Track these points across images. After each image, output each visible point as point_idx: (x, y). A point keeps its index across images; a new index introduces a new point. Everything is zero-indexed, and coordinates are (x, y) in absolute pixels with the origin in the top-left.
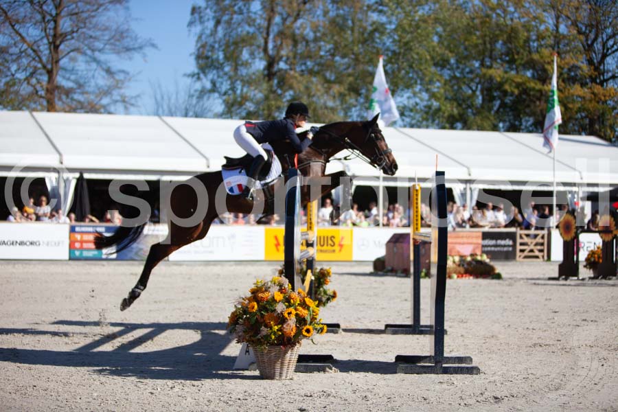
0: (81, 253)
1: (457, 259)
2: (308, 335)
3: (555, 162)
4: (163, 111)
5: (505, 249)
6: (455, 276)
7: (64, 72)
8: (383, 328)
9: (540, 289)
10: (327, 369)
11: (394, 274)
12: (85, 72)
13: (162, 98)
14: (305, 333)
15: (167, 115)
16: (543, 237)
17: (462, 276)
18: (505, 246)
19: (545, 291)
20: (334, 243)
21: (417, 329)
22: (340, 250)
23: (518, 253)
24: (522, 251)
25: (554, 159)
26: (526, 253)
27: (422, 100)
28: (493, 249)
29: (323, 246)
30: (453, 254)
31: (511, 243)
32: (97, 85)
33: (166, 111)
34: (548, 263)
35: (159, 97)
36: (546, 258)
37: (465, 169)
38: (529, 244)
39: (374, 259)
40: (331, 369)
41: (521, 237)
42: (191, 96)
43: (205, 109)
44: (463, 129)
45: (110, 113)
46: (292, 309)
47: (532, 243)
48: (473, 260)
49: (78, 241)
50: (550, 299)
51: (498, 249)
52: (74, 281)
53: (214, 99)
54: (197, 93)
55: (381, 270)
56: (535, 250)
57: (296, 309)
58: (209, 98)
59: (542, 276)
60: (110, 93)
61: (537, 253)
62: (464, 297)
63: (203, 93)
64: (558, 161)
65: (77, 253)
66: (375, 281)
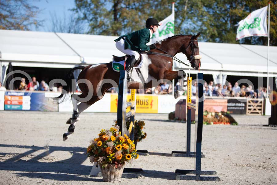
0: (11, 107)
1: (214, 114)
2: (128, 159)
3: (269, 61)
4: (57, 29)
5: (241, 108)
6: (212, 123)
7: (3, 6)
8: (171, 153)
9: (258, 132)
10: (139, 177)
11: (179, 121)
12: (14, 7)
13: (57, 21)
14: (127, 158)
15: (59, 32)
16: (261, 102)
17: (216, 123)
18: (240, 107)
19: (260, 133)
20: (148, 103)
21: (189, 154)
22: (151, 107)
23: (248, 111)
24: (250, 109)
25: (268, 59)
26: (252, 111)
27: (198, 26)
28: (234, 108)
29: (142, 105)
30: (211, 111)
31: (243, 105)
32: (21, 14)
33: (59, 29)
34: (264, 116)
35: (55, 21)
36: (262, 114)
37: (220, 65)
38: (254, 106)
39: (169, 112)
40: (141, 177)
41: (249, 102)
42: (72, 21)
43: (80, 28)
44: (219, 42)
45: (28, 30)
46: (120, 145)
47: (255, 105)
48: (222, 114)
49: (9, 100)
50: (263, 138)
51: (237, 108)
52: (6, 123)
53: (85, 23)
54: (76, 20)
55: (173, 119)
56: (257, 109)
57: (122, 145)
58: (82, 22)
59: (260, 124)
60: (28, 19)
61: (258, 111)
62: (216, 136)
63: (79, 19)
64: (270, 60)
65: (9, 107)
66: (169, 125)
